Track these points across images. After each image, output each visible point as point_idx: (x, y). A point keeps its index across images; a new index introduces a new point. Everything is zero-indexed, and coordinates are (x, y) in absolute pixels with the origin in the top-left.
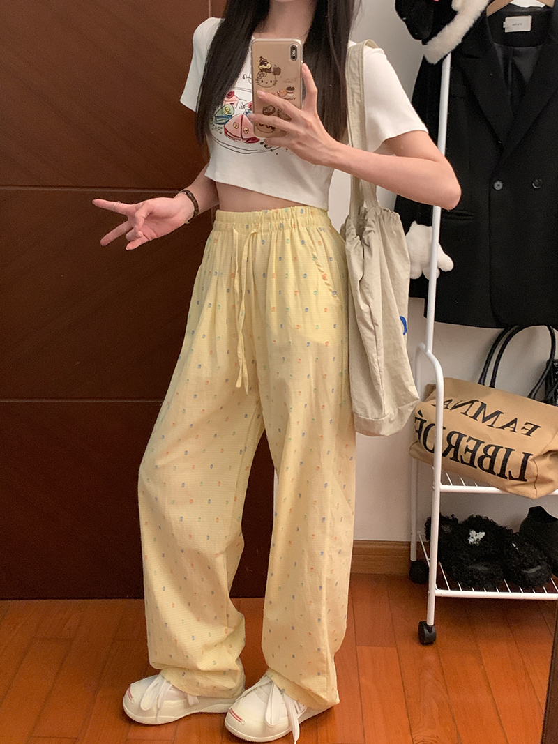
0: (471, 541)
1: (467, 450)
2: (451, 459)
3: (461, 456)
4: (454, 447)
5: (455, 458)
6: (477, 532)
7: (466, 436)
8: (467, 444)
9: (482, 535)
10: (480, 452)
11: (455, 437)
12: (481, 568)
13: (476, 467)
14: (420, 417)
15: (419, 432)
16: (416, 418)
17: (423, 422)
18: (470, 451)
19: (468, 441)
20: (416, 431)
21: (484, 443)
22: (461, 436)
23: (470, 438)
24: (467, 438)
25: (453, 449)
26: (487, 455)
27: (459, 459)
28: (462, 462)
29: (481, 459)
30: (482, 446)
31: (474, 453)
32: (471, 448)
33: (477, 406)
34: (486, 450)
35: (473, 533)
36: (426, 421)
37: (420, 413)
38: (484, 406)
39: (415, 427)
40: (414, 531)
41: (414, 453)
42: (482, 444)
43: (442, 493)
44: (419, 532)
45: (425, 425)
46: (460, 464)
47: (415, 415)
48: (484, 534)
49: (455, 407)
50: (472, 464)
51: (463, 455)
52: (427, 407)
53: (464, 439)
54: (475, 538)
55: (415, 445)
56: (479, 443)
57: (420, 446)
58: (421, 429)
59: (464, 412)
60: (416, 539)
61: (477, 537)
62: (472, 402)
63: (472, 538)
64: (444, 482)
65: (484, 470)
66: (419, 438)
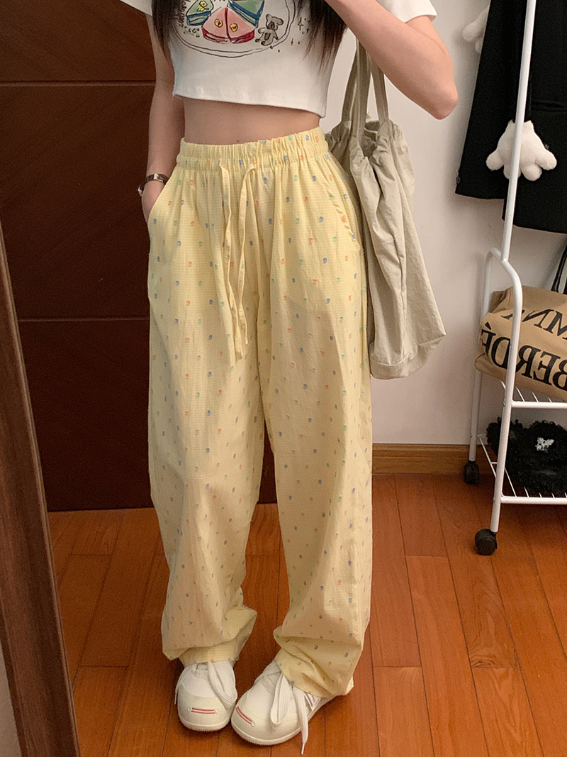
0: (539, 447)
1: (541, 365)
2: (523, 374)
3: (534, 373)
4: (526, 362)
5: (527, 374)
6: (546, 439)
7: (540, 351)
8: (541, 359)
9: (550, 442)
10: (556, 368)
11: (528, 352)
12: (548, 473)
13: (551, 384)
14: (488, 330)
15: (487, 345)
16: (483, 331)
17: (491, 335)
18: (545, 367)
19: (541, 357)
20: (484, 344)
21: (559, 358)
22: (534, 351)
23: (545, 353)
24: (540, 353)
25: (525, 364)
26: (563, 372)
27: (532, 374)
28: (535, 378)
29: (557, 376)
30: (558, 362)
31: (549, 369)
32: (546, 363)
33: (552, 316)
34: (562, 366)
35: (541, 440)
36: (495, 334)
37: (487, 325)
38: (559, 316)
39: (481, 340)
40: (474, 435)
41: (479, 365)
42: (558, 360)
43: (514, 409)
44: (478, 436)
45: (494, 339)
46: (532, 380)
47: (481, 327)
48: (552, 441)
49: (528, 318)
50: (546, 380)
51: (537, 371)
52: (497, 319)
53: (538, 355)
54: (543, 445)
55: (482, 359)
56: (554, 358)
57: (489, 360)
58: (490, 343)
59: (537, 323)
60: (476, 441)
61: (546, 444)
62: (547, 312)
63: (540, 444)
64: (516, 398)
65: (559, 387)
66: (487, 351)
